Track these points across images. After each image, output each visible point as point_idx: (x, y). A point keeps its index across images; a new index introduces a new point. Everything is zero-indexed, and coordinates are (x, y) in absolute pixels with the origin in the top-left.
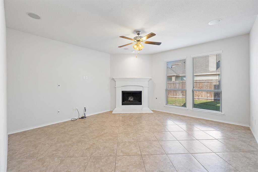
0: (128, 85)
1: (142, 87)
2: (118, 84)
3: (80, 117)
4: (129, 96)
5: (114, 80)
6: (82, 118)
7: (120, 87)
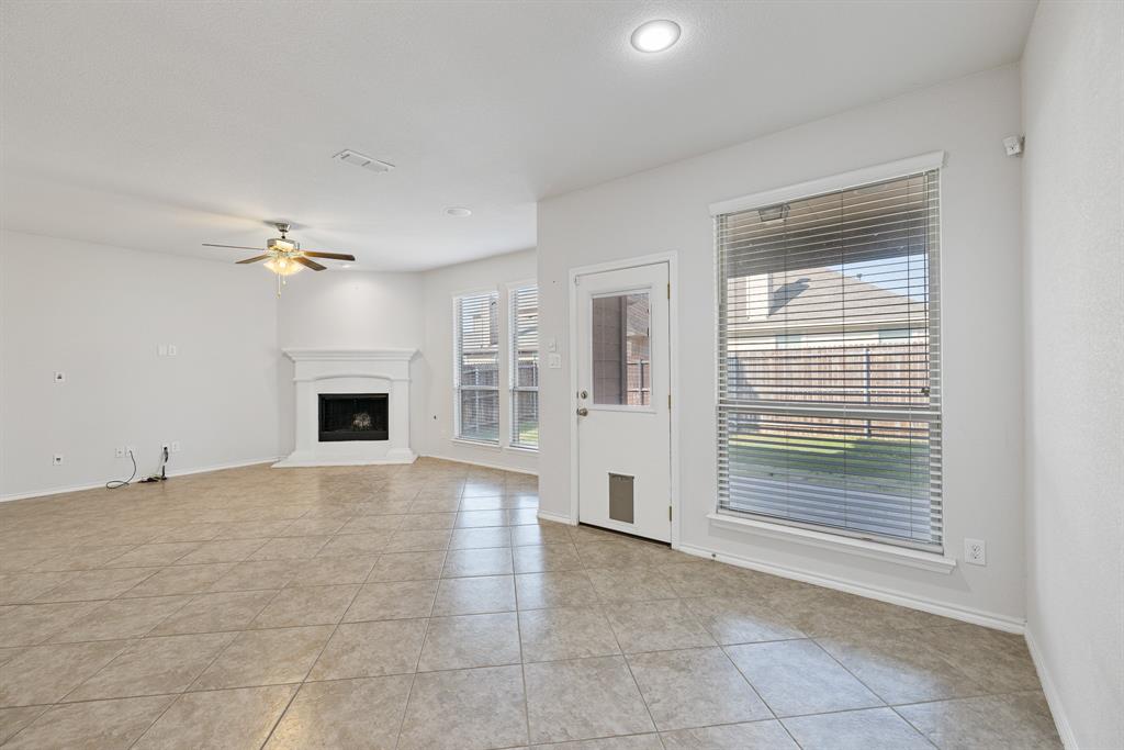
0: (344, 372)
1: (388, 379)
2: (303, 370)
3: (146, 479)
4: (358, 412)
5: (290, 358)
6: (150, 480)
7: (308, 381)
